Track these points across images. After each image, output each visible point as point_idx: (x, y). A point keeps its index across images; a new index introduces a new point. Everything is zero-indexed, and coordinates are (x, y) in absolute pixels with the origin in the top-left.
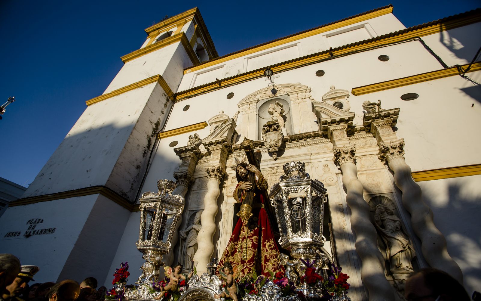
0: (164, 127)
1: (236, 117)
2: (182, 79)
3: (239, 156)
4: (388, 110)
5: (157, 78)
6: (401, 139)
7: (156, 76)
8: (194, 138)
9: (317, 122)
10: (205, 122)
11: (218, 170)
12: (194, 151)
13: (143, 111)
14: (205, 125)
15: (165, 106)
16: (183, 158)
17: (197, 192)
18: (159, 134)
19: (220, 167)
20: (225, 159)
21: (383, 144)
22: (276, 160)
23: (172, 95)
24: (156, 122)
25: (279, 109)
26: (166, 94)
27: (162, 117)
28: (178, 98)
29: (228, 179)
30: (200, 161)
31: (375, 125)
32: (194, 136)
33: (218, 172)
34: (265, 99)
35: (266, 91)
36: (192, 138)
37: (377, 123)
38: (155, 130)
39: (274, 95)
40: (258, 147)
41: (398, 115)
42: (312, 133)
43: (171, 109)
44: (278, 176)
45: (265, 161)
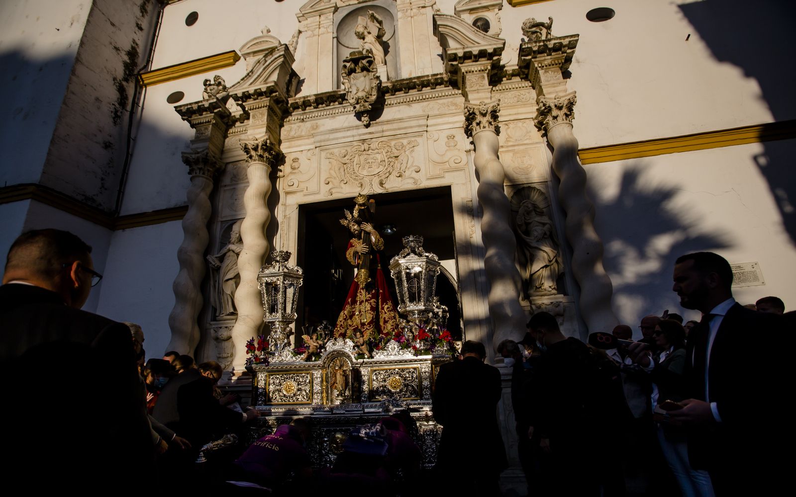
0: (149, 60)
1: (294, 43)
3: (303, 119)
4: (560, 38)
6: (571, 93)
8: (213, 85)
9: (441, 56)
10: (234, 51)
11: (265, 147)
12: (215, 111)
14: (233, 58)
15: (142, 12)
16: (196, 124)
17: (232, 187)
18: (140, 75)
19: (268, 141)
20: (278, 127)
21: (544, 101)
22: (367, 126)
24: (128, 48)
25: (374, 28)
27: (140, 39)
29: (285, 162)
30: (231, 131)
31: (536, 65)
32: (215, 81)
33: (265, 150)
34: (350, 5)
36: (210, 85)
37: (540, 62)
38: (129, 67)
40: (337, 103)
41: (575, 47)
42: (430, 78)
43: (158, 19)
44: (371, 156)
45: (349, 129)
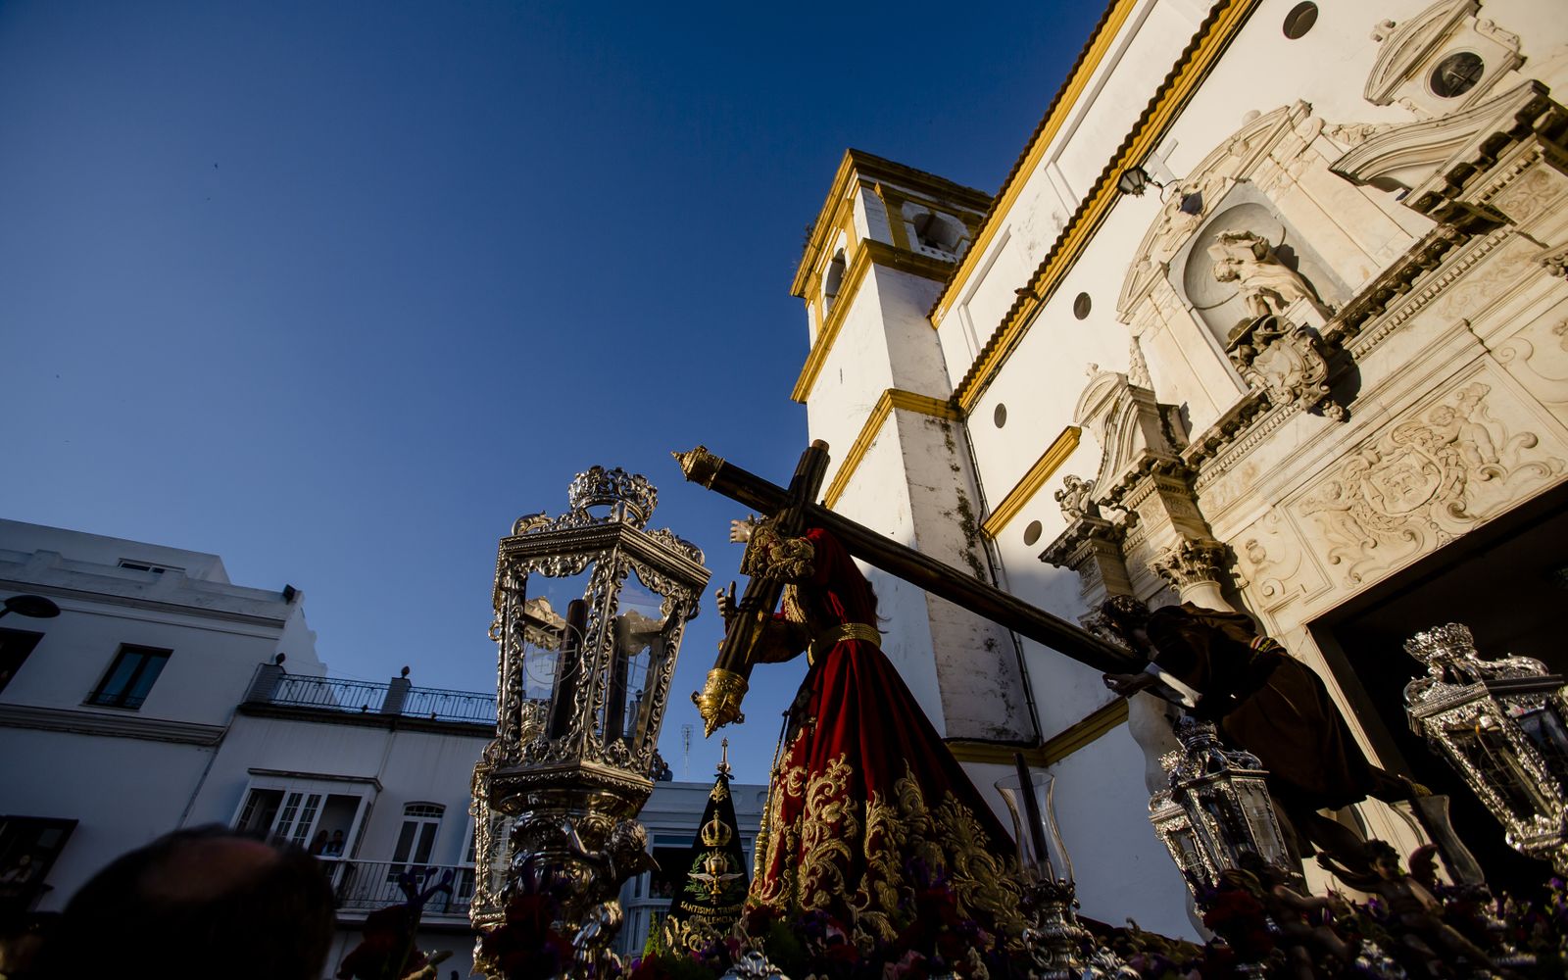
0: (982, 502)
1: (1139, 360)
2: (939, 345)
3: (1222, 470)
5: (888, 401)
7: (883, 399)
8: (1068, 493)
10: (1069, 427)
12: (1090, 534)
13: (912, 505)
14: (1072, 437)
15: (950, 449)
16: (1076, 564)
18: (982, 527)
20: (1190, 504)
22: (1346, 418)
23: (946, 408)
24: (956, 503)
25: (1243, 251)
26: (931, 418)
27: (962, 481)
28: (964, 403)
29: (1236, 558)
30: (1125, 546)
32: (1067, 486)
33: (1191, 560)
34: (1182, 246)
35: (1168, 221)
36: (1065, 497)
38: (967, 526)
39: (1199, 218)
40: (1261, 413)
43: (968, 443)
44: (1393, 468)
45: (1313, 442)
